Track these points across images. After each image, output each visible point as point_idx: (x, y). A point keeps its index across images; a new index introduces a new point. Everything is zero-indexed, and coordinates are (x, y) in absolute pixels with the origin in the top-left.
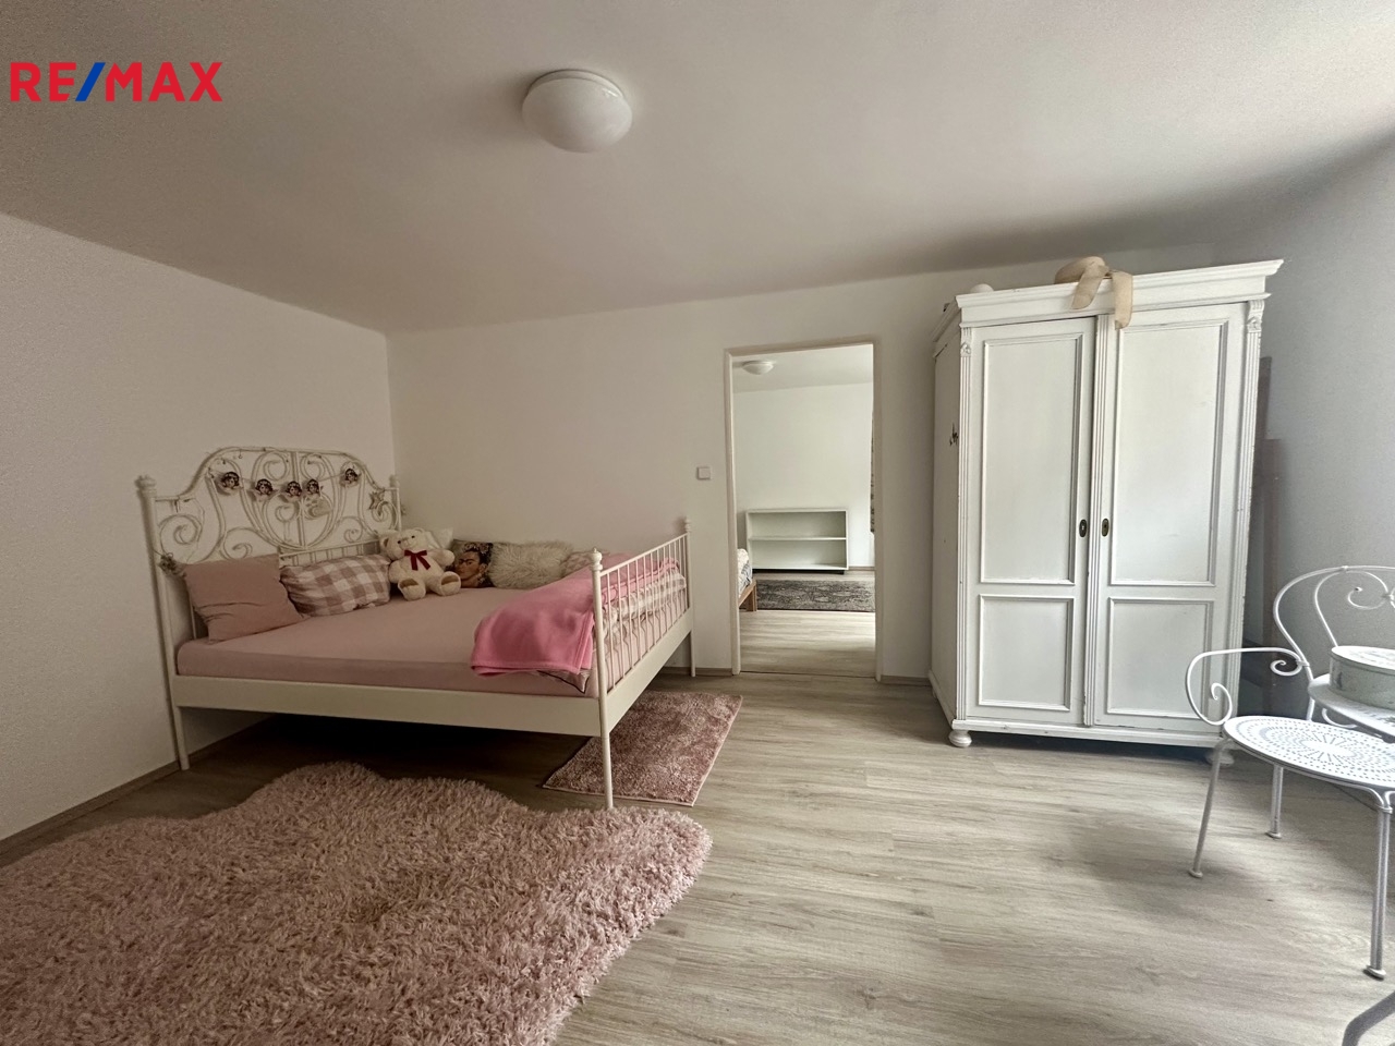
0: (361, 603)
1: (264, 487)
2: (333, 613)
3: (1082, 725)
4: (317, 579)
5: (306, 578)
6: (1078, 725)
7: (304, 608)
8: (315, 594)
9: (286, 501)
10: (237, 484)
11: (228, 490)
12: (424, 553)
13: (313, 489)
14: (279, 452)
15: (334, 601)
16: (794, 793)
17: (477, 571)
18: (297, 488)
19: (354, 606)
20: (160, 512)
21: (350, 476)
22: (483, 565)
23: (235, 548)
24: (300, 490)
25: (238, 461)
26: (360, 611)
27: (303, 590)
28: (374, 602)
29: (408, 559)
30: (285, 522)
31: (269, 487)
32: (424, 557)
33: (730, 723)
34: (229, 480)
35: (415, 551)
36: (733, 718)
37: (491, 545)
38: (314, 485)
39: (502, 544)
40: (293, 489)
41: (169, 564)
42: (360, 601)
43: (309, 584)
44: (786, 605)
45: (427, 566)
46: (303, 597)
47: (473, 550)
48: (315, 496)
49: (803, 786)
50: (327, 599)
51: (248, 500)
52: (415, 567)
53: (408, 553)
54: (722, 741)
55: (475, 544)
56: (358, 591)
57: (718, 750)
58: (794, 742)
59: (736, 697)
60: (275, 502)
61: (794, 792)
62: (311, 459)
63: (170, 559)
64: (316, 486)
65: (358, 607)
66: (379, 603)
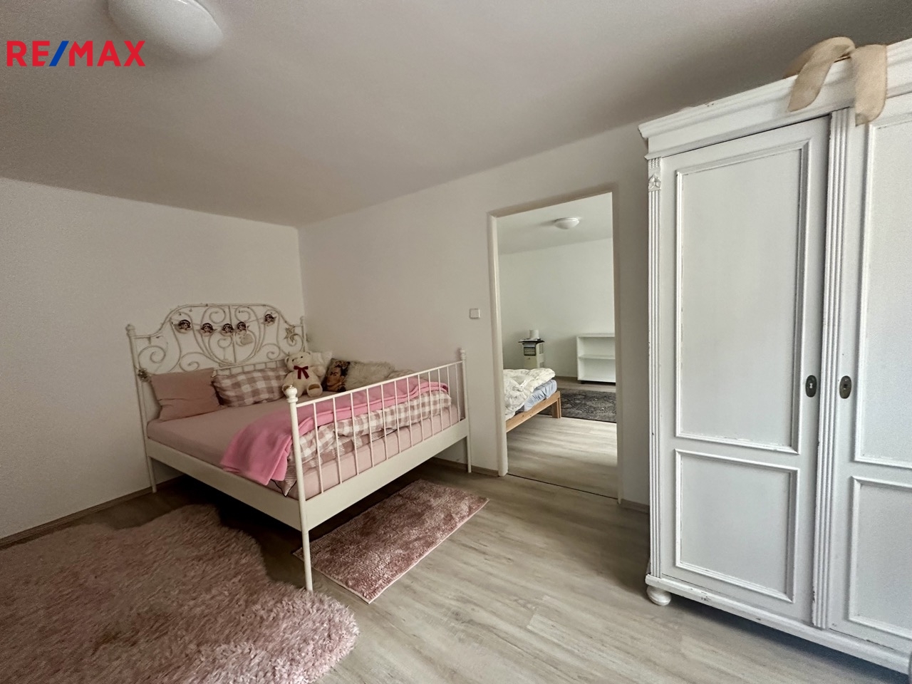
0: (258, 400)
1: (207, 328)
2: (240, 406)
3: (810, 624)
4: (233, 384)
5: (226, 383)
6: (804, 622)
7: (223, 401)
8: (230, 394)
9: (224, 336)
10: (189, 327)
11: (183, 330)
12: (307, 368)
13: (241, 328)
14: (220, 306)
15: (240, 398)
16: (457, 616)
17: (339, 381)
18: (231, 328)
19: (252, 402)
20: (140, 345)
21: (269, 319)
22: (343, 377)
23: (190, 364)
24: (232, 329)
25: (190, 314)
26: (255, 405)
27: (225, 391)
28: (266, 400)
29: (296, 371)
30: (224, 348)
31: (211, 328)
32: (306, 371)
33: (459, 525)
34: (184, 325)
35: (302, 366)
36: (466, 520)
37: (349, 363)
38: (242, 326)
39: (356, 363)
40: (228, 328)
41: (143, 375)
42: (256, 399)
43: (228, 386)
44: (589, 415)
45: (307, 376)
46: (224, 395)
47: (339, 366)
48: (243, 331)
49: (469, 608)
50: (237, 396)
51: (198, 336)
52: (299, 377)
53: (296, 368)
54: (440, 542)
55: (340, 362)
56: (255, 392)
57: (431, 550)
58: (498, 557)
59: (481, 500)
60: (216, 337)
61: (457, 614)
62: (241, 309)
63: (143, 372)
64: (244, 326)
65: (256, 403)
66: (269, 400)
